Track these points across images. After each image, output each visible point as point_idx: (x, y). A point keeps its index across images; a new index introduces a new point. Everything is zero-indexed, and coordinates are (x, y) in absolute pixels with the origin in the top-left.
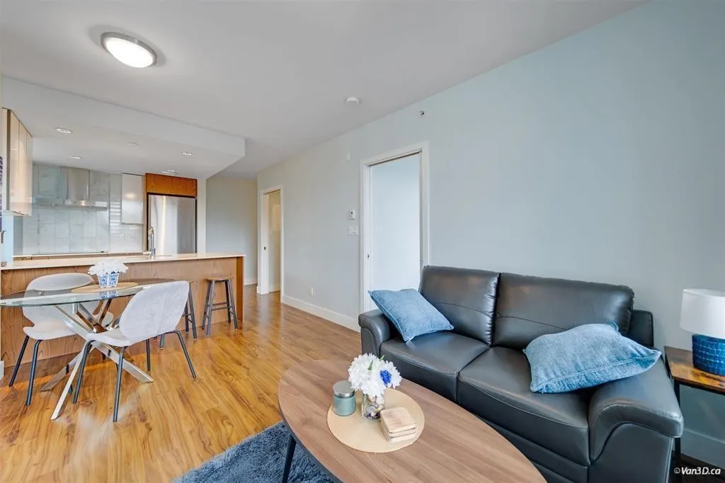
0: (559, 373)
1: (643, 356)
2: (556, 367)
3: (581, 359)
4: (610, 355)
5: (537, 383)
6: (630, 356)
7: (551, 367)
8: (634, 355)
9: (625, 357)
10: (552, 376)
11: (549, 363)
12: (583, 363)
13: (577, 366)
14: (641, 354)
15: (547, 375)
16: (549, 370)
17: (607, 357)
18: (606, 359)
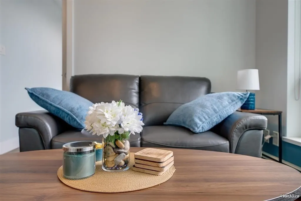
0: (207, 117)
1: (242, 96)
2: (204, 115)
3: (216, 106)
4: (228, 100)
5: (197, 127)
6: (237, 98)
7: (202, 115)
8: (239, 97)
9: (235, 99)
10: (204, 120)
11: (199, 113)
12: (218, 107)
13: (215, 110)
14: (241, 96)
15: (201, 120)
16: (202, 118)
17: (228, 101)
18: (227, 103)
